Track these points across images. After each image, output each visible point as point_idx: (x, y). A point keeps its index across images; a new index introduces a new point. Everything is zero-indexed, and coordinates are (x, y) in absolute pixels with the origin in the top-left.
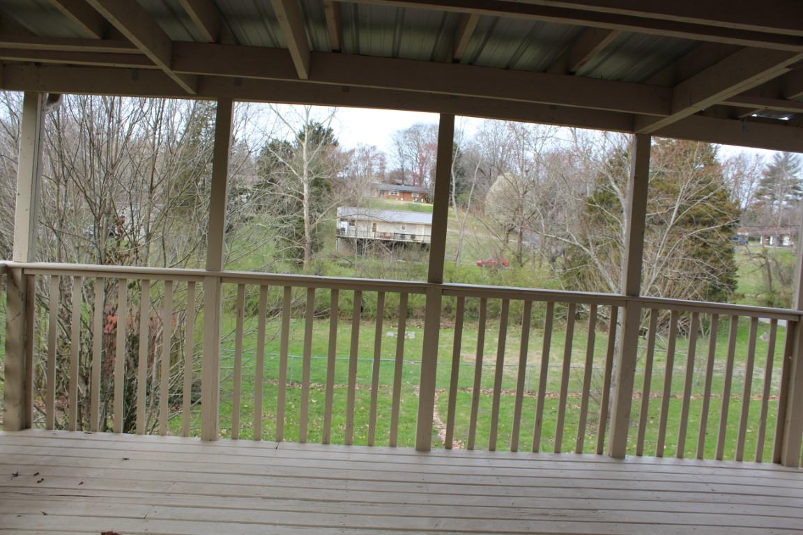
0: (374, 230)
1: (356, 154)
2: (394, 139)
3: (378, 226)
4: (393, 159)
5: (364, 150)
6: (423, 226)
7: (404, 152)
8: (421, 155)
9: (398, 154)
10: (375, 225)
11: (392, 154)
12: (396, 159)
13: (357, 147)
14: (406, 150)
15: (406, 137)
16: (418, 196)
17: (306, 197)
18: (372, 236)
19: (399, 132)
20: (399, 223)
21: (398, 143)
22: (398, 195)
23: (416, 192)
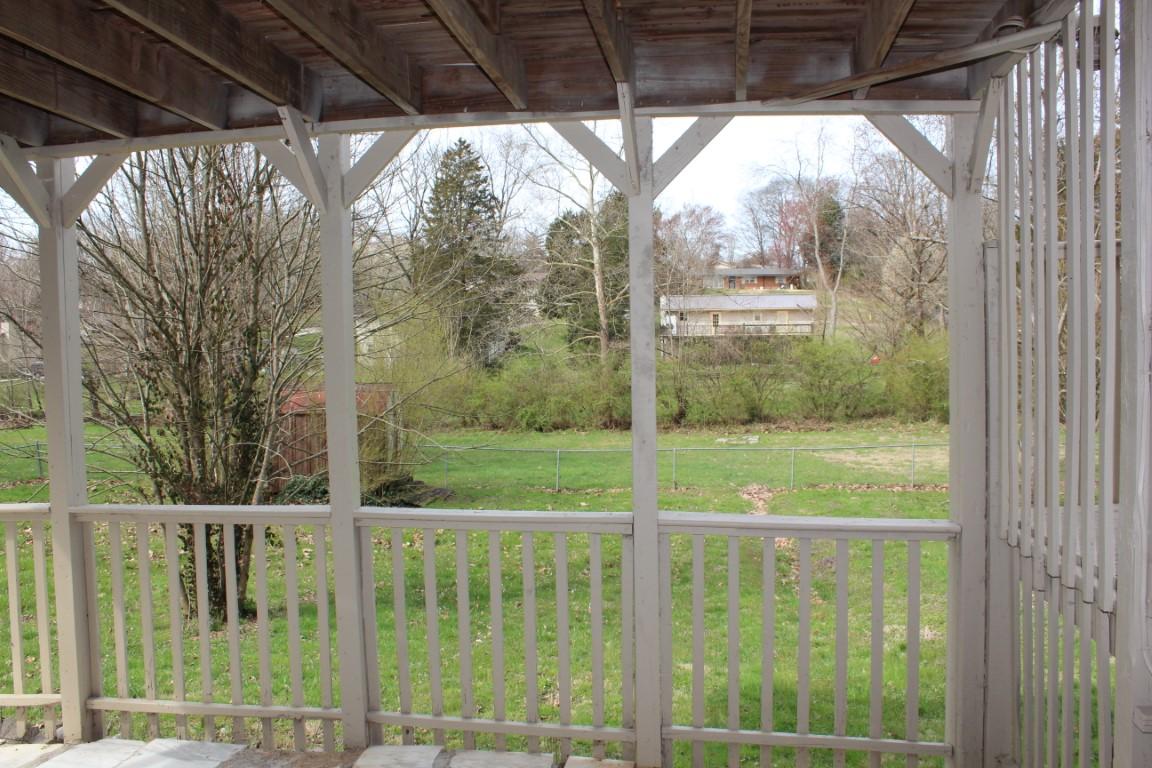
0: (716, 324)
1: (684, 220)
2: (745, 206)
3: (720, 318)
4: (747, 234)
5: (693, 212)
6: (786, 313)
7: (761, 222)
8: (786, 224)
9: (752, 226)
10: (715, 316)
11: (744, 226)
12: (750, 234)
13: (682, 210)
14: (764, 219)
15: (761, 200)
16: (784, 281)
17: (597, 266)
18: (711, 332)
19: (751, 194)
20: (751, 311)
21: (752, 210)
22: (756, 282)
23: (780, 276)
